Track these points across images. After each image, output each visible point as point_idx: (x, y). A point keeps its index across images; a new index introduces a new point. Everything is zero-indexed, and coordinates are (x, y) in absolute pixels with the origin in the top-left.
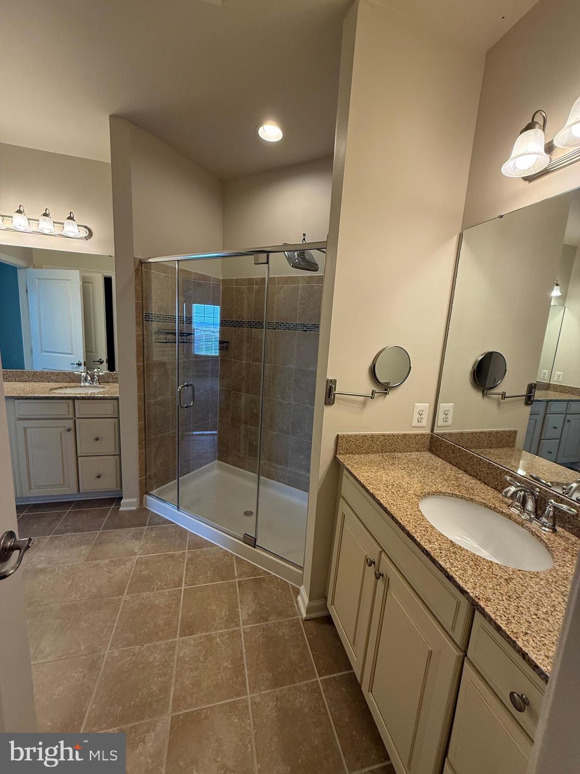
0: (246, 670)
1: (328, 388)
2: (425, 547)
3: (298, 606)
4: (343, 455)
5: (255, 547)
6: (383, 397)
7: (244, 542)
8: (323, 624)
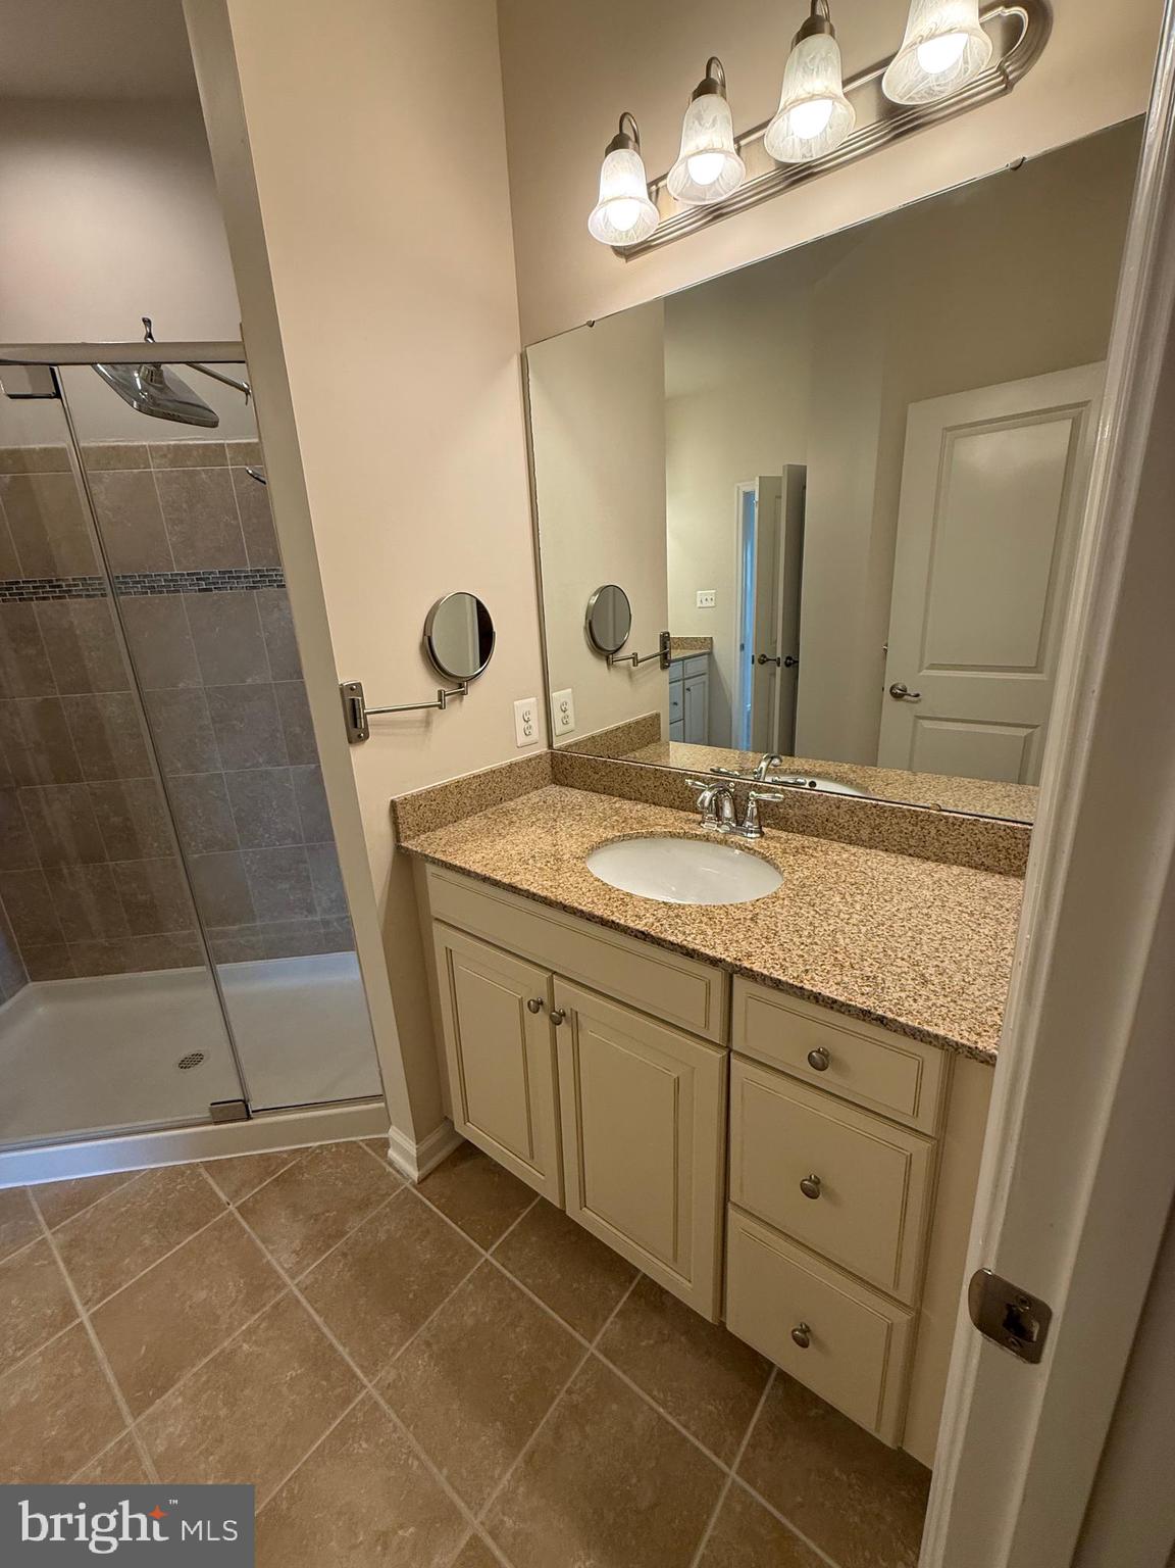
0: (340, 1348)
1: (348, 705)
2: (637, 927)
3: (395, 1168)
4: (414, 838)
5: (249, 1118)
6: (457, 702)
7: (216, 1123)
8: (455, 1166)
